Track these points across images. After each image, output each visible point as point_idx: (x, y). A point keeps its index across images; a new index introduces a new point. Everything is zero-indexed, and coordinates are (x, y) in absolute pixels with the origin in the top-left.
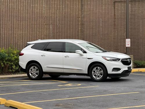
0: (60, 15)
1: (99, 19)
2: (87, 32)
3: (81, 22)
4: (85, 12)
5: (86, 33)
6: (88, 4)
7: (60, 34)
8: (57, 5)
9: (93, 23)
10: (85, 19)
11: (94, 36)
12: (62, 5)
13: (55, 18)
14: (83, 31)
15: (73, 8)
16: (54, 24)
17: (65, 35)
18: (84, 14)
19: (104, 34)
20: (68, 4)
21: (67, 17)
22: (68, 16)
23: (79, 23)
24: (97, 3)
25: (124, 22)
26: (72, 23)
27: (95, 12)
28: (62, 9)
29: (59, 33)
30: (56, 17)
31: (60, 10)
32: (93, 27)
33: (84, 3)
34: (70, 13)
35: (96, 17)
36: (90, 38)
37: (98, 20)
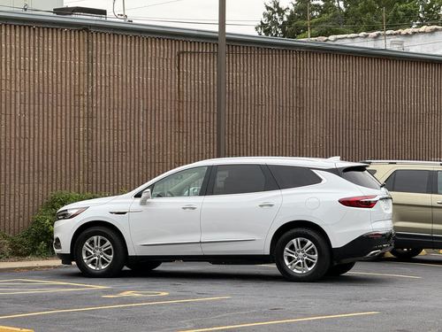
0: (27, 87)
1: (137, 103)
2: (103, 141)
3: (86, 109)
4: (99, 78)
5: (99, 142)
6: (108, 57)
7: (27, 145)
8: (18, 56)
9: (120, 112)
10: (99, 102)
11: (122, 152)
12: (32, 55)
13: (13, 93)
14: (90, 135)
15: (64, 67)
16: (8, 112)
17: (41, 147)
18: (95, 86)
19: (149, 148)
20: (50, 53)
21: (46, 91)
22: (50, 89)
23: (81, 112)
24: (133, 53)
25: (204, 114)
26: (59, 111)
27: (124, 80)
28: (32, 68)
29: (22, 140)
30: (16, 91)
31: (27, 72)
32: (120, 127)
33: (94, 52)
34: (55, 80)
35: (129, 97)
36: (111, 159)
37: (133, 103)
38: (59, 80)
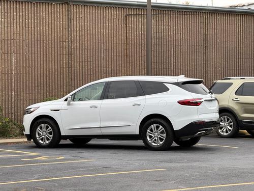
0: (30, 37)
1: (100, 45)
2: (78, 68)
3: (67, 49)
4: (75, 31)
5: (76, 69)
6: (80, 19)
7: (30, 71)
8: (24, 19)
9: (89, 51)
10: (75, 45)
11: (91, 74)
12: (33, 19)
13: (21, 41)
14: (70, 65)
15: (53, 25)
16: (18, 52)
17: (39, 72)
18: (73, 36)
19: (108, 72)
20: (44, 17)
21: (42, 39)
22: (45, 38)
23: (64, 51)
24: (97, 16)
25: (143, 51)
26: (50, 51)
27: (91, 32)
28: (33, 26)
29: (27, 69)
30: (23, 40)
31: (30, 28)
32: (89, 60)
33: (72, 16)
34: (47, 33)
35: (94, 42)
36: (84, 79)
37: (97, 46)
38: (50, 33)
